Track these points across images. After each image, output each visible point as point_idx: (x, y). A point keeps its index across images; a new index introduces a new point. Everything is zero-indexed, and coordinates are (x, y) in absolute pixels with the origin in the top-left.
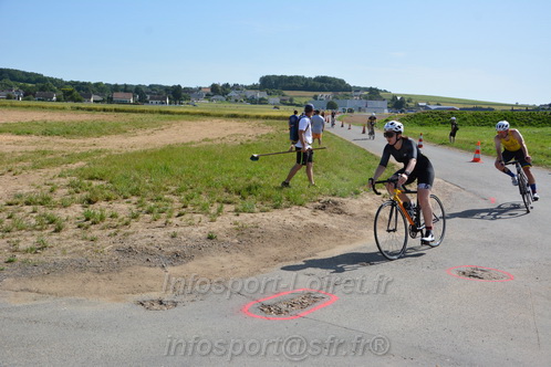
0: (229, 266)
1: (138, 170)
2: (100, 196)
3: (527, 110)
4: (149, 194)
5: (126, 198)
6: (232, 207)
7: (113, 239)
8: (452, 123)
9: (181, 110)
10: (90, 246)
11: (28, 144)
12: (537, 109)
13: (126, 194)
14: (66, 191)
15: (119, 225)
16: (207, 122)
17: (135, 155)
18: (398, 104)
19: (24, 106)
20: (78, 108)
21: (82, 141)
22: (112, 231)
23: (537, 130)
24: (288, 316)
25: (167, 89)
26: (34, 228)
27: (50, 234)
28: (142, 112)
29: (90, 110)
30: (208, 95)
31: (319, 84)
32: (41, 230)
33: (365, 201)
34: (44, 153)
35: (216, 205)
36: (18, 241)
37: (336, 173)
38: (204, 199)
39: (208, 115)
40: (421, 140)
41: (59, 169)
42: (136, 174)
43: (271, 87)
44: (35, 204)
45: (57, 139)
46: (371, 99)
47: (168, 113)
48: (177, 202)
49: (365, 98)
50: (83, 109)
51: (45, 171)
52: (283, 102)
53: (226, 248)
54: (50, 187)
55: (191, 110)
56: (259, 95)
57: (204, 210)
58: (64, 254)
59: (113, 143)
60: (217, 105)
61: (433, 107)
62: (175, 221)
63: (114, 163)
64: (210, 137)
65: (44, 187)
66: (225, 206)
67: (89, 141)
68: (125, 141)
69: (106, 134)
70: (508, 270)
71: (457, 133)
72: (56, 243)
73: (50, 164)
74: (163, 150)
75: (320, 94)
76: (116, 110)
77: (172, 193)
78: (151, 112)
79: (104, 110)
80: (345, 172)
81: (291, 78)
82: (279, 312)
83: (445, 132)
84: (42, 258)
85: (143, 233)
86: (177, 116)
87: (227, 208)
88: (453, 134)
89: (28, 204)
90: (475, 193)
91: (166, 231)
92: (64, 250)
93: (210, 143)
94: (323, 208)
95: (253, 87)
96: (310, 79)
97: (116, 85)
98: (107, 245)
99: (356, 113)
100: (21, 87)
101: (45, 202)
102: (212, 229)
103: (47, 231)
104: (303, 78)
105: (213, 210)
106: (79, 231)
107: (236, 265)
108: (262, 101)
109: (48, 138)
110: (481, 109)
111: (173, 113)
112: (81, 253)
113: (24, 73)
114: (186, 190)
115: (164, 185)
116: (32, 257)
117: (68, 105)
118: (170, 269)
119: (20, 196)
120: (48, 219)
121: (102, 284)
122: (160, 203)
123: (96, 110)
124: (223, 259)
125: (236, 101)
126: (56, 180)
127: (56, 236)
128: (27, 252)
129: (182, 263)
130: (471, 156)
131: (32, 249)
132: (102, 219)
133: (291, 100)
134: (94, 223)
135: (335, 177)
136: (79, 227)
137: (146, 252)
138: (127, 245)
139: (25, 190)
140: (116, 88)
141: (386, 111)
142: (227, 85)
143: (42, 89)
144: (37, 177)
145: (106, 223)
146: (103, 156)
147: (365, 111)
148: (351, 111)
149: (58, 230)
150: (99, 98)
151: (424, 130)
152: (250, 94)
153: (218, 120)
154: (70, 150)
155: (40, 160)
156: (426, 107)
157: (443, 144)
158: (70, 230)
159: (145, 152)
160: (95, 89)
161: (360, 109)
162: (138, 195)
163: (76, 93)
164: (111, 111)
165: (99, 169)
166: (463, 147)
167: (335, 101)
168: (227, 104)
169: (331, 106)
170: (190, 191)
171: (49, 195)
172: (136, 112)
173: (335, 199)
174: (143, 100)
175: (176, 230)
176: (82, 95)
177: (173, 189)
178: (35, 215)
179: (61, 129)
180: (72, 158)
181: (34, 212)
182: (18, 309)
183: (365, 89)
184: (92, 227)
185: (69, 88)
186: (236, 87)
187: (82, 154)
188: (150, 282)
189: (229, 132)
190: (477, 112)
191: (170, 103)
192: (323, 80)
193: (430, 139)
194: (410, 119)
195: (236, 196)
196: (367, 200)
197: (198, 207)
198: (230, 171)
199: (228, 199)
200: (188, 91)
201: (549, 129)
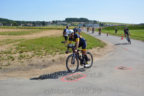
0: (58, 68)
1: (34, 44)
2: (24, 51)
3: (135, 25)
4: (37, 50)
5: (31, 51)
6: (59, 53)
7: (28, 62)
8: (116, 29)
9: (45, 28)
10: (22, 64)
11: (5, 37)
12: (138, 25)
13: (31, 50)
14: (15, 50)
15: (29, 58)
16: (52, 31)
17: (33, 40)
18: (102, 24)
19: (3, 28)
20: (18, 28)
21: (19, 36)
22: (27, 60)
23: (138, 31)
24: (74, 81)
25: (41, 22)
26: (7, 59)
27: (11, 61)
28: (35, 28)
29: (21, 28)
30: (52, 24)
31: (81, 20)
32: (8, 60)
33: (93, 50)
34: (9, 40)
35: (54, 52)
36: (3, 63)
38: (51, 51)
39: (52, 29)
40: (108, 34)
41: (13, 44)
42: (33, 45)
43: (68, 21)
44: (7, 53)
45: (12, 36)
47: (41, 28)
48: (44, 52)
49: (93, 23)
50: (19, 28)
51: (9, 44)
52: (72, 25)
53: (57, 63)
54: (11, 49)
55: (47, 28)
56: (65, 23)
57: (51, 54)
58: (15, 66)
59: (27, 37)
60: (54, 26)
61: (111, 25)
62: (44, 57)
63: (27, 42)
64: (53, 35)
65: (9, 49)
66: (57, 52)
67: (21, 36)
68: (30, 36)
69: (25, 34)
70: (131, 67)
71: (117, 32)
72: (13, 63)
73: (11, 43)
74: (40, 38)
75: (81, 22)
76: (28, 28)
77: (43, 49)
78: (37, 28)
79: (25, 28)
80: (88, 43)
81: (74, 18)
82: (72, 80)
83: (114, 32)
84: (9, 67)
85: (35, 60)
86: (44, 29)
87: (57, 53)
88: (116, 32)
89: (5, 53)
90: (122, 47)
91: (41, 59)
92: (15, 65)
93: (53, 36)
95: (64, 21)
97: (27, 22)
98: (26, 63)
99: (91, 27)
100: (2, 23)
101: (9, 53)
102: (54, 59)
103: (10, 60)
104: (77, 19)
105: (54, 54)
106: (18, 60)
107: (60, 68)
108: (66, 25)
109: (10, 36)
112: (19, 66)
113: (3, 19)
114: (47, 49)
115: (41, 47)
116: (6, 67)
117: (15, 27)
118: (43, 69)
119: (3, 51)
120: (10, 57)
121: (25, 74)
122: (40, 52)
123: (22, 28)
124: (57, 66)
125: (59, 25)
126: (12, 47)
127: (12, 61)
128: (5, 66)
129: (46, 68)
130: (121, 38)
131: (6, 65)
132: (25, 57)
133: (74, 24)
134: (22, 58)
136: (19, 59)
137: (36, 65)
138: (31, 63)
139: (4, 50)
140: (28, 22)
141: (98, 27)
142: (57, 21)
143: (8, 23)
144: (7, 46)
145: (26, 58)
146: (25, 40)
149: (13, 60)
150: (23, 25)
151: (108, 31)
152: (63, 23)
153: (55, 30)
154: (16, 39)
155: (8, 42)
156: (109, 25)
157: (113, 35)
158: (16, 60)
159: (36, 39)
160: (22, 23)
161: (92, 26)
162: (34, 50)
163: (17, 24)
164: (26, 28)
165: (24, 44)
166: (119, 35)
167: (85, 24)
168: (57, 26)
169: (84, 26)
170: (48, 49)
171: (10, 51)
172: (33, 28)
174: (35, 25)
175: (44, 59)
176: (19, 24)
177: (43, 48)
178: (7, 56)
179: (13, 33)
180: (16, 41)
181: (7, 55)
182: (3, 81)
183: (93, 21)
184: (22, 59)
185: (15, 23)
186: (59, 21)
187: (19, 40)
188: (38, 73)
189: (58, 33)
190: (122, 26)
191: (42, 26)
192: (82, 19)
193: (110, 34)
194: (105, 28)
195: (60, 50)
196: (94, 50)
197: (50, 53)
198: (58, 43)
199: (58, 51)
200: (47, 22)
201: (141, 30)
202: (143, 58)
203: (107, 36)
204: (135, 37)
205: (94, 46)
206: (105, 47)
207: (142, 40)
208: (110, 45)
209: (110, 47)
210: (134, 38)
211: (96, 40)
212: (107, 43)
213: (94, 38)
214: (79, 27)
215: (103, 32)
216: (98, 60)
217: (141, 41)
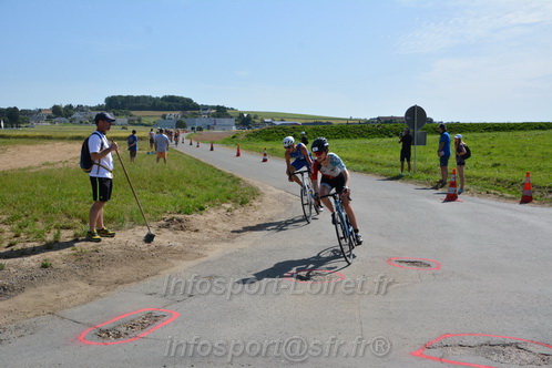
0: (65, 294)
6: (71, 233)
9: (23, 134)
12: (367, 122)
16: (49, 145)
18: (245, 121)
23: (368, 141)
24: (127, 339)
30: (49, 118)
31: (167, 104)
33: (210, 217)
35: (56, 231)
37: (182, 190)
38: (40, 226)
39: (49, 138)
40: (265, 155)
43: (117, 107)
46: (218, 117)
47: (3, 137)
48: (8, 232)
49: (213, 116)
52: (131, 123)
55: (30, 134)
57: (40, 238)
60: (57, 128)
61: (278, 123)
62: (5, 252)
64: (51, 161)
66: (62, 231)
70: (340, 271)
75: (168, 113)
77: (3, 223)
80: (190, 189)
81: (138, 98)
82: (118, 336)
86: (14, 140)
87: (65, 233)
93: (51, 167)
94: (167, 226)
95: (99, 108)
96: (158, 98)
99: (205, 131)
102: (47, 257)
104: (150, 98)
105: (50, 237)
107: (73, 292)
110: (321, 123)
111: (8, 137)
114: (20, 218)
125: (81, 122)
129: (10, 297)
133: (139, 120)
135: (181, 195)
141: (234, 128)
142: (70, 107)
147: (213, 129)
148: (200, 129)
151: (268, 145)
153: (61, 143)
156: (271, 123)
161: (209, 127)
167: (184, 120)
168: (71, 127)
169: (180, 125)
170: (24, 219)
173: (180, 216)
175: (4, 262)
177: (4, 218)
183: (213, 107)
186: (80, 108)
189: (73, 155)
190: (317, 127)
191: (5, 127)
192: (171, 99)
193: (274, 153)
194: (255, 135)
195: (77, 221)
196: (212, 214)
197: (33, 236)
198: (70, 195)
199: (67, 224)
200: (26, 113)
201: (378, 140)
202: (381, 235)
203: (265, 160)
204: (360, 162)
205: (213, 201)
206: (255, 203)
207: (382, 175)
208: (271, 196)
209: (271, 201)
210: (356, 166)
211: (224, 180)
212: (261, 188)
213: (213, 169)
214: (161, 131)
215: (249, 149)
216: (228, 252)
217: (376, 178)
